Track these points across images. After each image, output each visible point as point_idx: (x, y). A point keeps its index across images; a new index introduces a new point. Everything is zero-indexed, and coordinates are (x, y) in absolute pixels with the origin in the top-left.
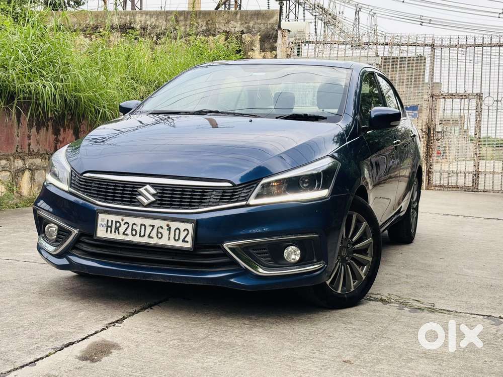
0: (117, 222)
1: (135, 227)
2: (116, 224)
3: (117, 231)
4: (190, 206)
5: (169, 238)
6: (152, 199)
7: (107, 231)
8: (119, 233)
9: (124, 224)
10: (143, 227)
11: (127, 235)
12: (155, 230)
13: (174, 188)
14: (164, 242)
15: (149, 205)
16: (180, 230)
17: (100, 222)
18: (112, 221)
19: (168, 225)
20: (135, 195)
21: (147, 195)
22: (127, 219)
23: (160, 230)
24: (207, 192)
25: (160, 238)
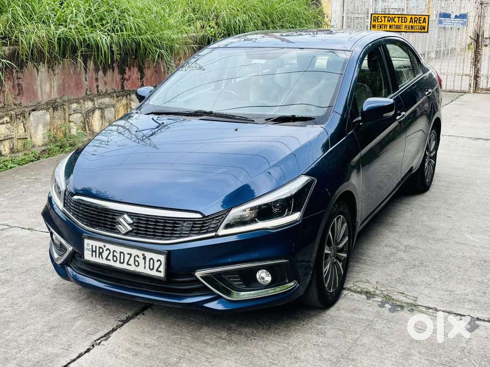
0: (100, 248)
1: (115, 254)
2: (99, 250)
3: (100, 256)
4: (163, 237)
5: (145, 267)
6: (130, 228)
7: (92, 256)
8: (102, 258)
9: (107, 250)
10: (122, 254)
11: (109, 260)
12: (132, 258)
13: (148, 218)
14: (141, 269)
15: (127, 234)
16: (153, 261)
17: (86, 246)
18: (96, 247)
19: (143, 255)
20: (115, 223)
21: (125, 224)
22: (108, 246)
23: (137, 259)
24: (178, 224)
25: (137, 266)
